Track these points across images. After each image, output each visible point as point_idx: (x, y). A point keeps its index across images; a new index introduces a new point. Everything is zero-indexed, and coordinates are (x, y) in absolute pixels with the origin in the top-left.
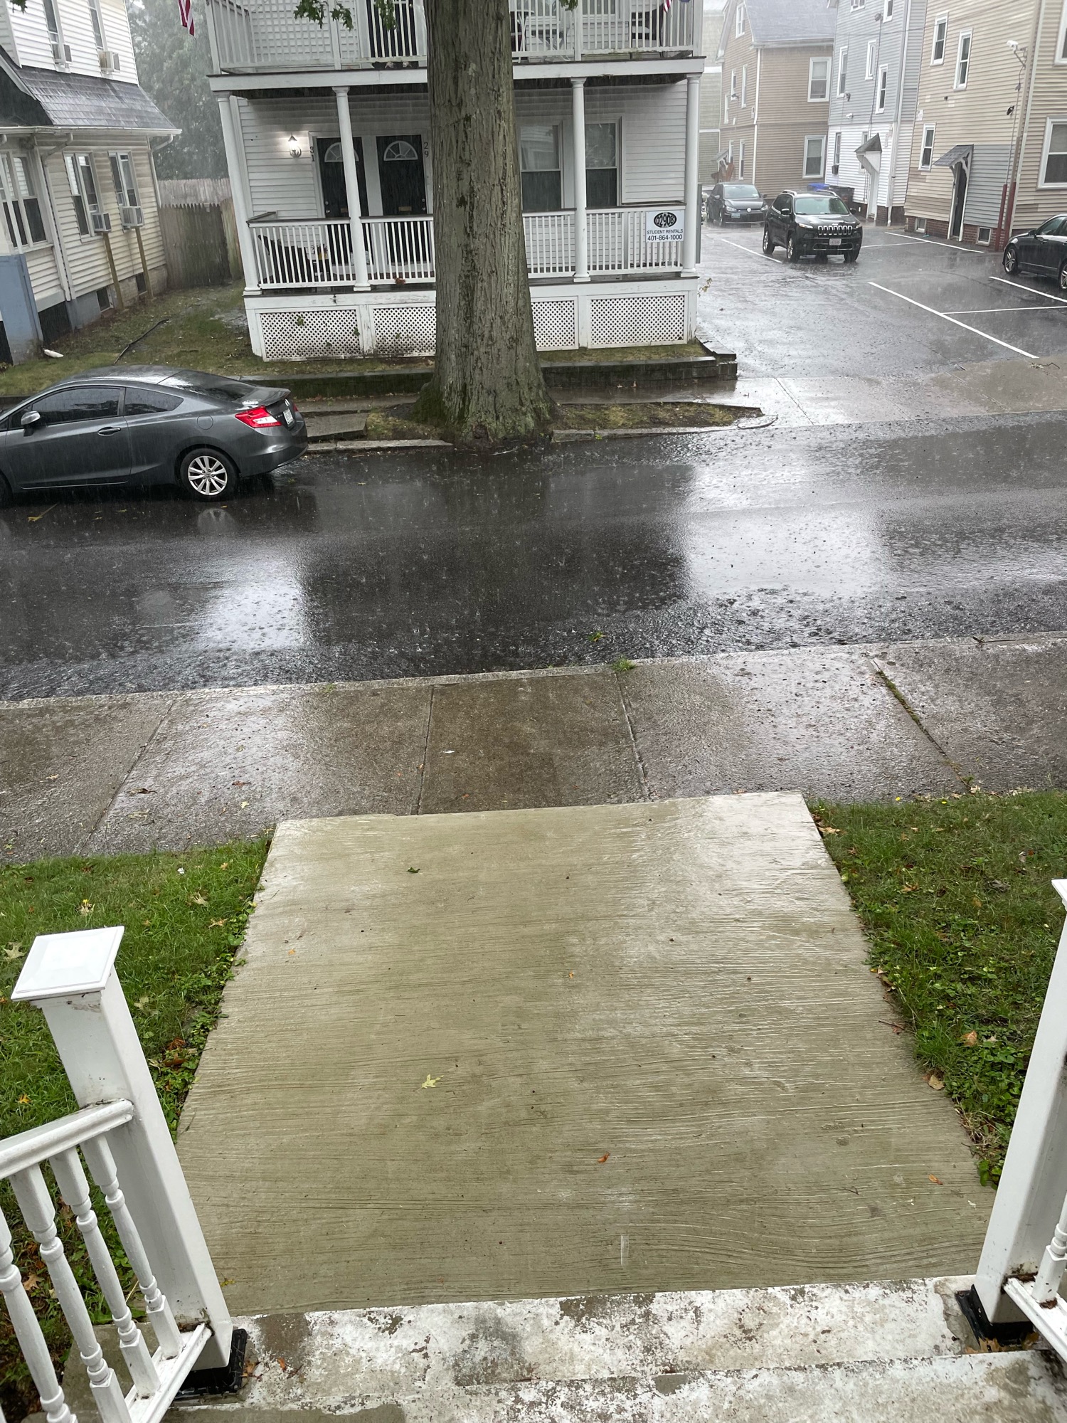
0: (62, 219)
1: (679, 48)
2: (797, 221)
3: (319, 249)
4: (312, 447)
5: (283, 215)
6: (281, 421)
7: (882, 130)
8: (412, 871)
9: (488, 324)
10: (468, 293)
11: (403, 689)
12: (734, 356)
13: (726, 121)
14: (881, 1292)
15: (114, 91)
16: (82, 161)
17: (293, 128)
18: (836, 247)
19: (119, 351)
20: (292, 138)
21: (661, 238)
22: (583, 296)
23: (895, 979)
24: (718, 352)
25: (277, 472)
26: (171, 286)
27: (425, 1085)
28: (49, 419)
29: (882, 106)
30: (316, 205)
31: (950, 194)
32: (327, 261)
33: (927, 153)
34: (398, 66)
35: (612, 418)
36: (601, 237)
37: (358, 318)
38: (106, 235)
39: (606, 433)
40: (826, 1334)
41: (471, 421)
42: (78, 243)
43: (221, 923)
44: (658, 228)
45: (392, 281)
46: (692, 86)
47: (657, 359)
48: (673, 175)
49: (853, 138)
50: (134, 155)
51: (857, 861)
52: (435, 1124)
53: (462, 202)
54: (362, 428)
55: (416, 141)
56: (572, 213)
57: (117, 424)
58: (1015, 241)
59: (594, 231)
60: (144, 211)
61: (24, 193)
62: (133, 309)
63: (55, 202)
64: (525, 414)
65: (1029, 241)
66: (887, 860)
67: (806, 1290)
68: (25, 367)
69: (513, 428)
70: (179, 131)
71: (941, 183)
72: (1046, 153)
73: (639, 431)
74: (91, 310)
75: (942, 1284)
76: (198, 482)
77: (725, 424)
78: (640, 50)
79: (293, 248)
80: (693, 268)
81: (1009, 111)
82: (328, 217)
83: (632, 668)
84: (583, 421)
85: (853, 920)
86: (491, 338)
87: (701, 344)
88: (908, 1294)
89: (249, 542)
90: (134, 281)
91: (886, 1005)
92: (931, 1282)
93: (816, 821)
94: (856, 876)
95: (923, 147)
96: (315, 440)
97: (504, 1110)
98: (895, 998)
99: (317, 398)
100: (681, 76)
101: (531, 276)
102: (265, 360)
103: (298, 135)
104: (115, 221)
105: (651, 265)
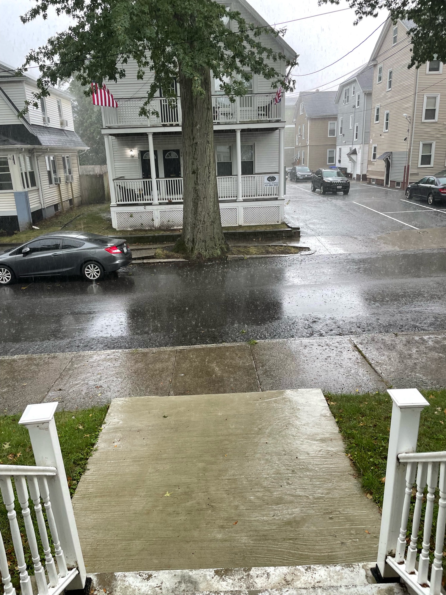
0: (42, 179)
1: (276, 119)
2: (324, 179)
3: (140, 190)
4: (134, 262)
5: (126, 178)
6: (122, 251)
7: (357, 147)
8: (165, 417)
9: (203, 216)
10: (196, 205)
11: (165, 351)
12: (299, 228)
13: (297, 144)
14: (341, 568)
15: (65, 134)
16: (52, 158)
17: (132, 147)
18: (340, 189)
19: (61, 227)
20: (131, 151)
21: (270, 185)
22: (240, 206)
23: (355, 457)
24: (293, 227)
25: (119, 270)
26: (82, 204)
27: (165, 495)
28: (33, 250)
29: (356, 138)
30: (140, 174)
31: (384, 169)
32: (143, 194)
33: (374, 155)
34: (171, 125)
35: (251, 251)
36: (247, 185)
37: (154, 214)
38: (59, 185)
39: (248, 256)
40: (319, 583)
41: (196, 252)
42: (49, 188)
43: (88, 436)
44: (269, 182)
45: (167, 201)
46: (281, 132)
47: (268, 229)
48: (275, 163)
49: (346, 150)
50: (72, 156)
51: (342, 414)
52: (169, 510)
53: (194, 172)
54: (153, 254)
55: (178, 151)
56: (236, 176)
57: (59, 252)
58: (410, 186)
59: (244, 183)
60: (74, 176)
61: (29, 169)
62: (67, 212)
63: (41, 173)
64: (217, 249)
65: (415, 186)
66: (354, 414)
67: (312, 567)
68: (24, 232)
69: (212, 254)
70: (89, 148)
71: (381, 166)
72: (420, 154)
73: (262, 256)
74: (52, 211)
75: (365, 565)
76: (89, 274)
77: (295, 253)
78: (261, 119)
79: (130, 189)
80: (282, 196)
81: (405, 139)
82: (144, 178)
83: (256, 343)
84: (240, 252)
85: (340, 436)
86: (204, 221)
87: (286, 224)
88: (352, 569)
89: (107, 296)
90: (68, 201)
91: (351, 468)
92: (361, 565)
93: (327, 400)
94: (341, 419)
95: (373, 153)
96: (135, 259)
97: (197, 505)
98: (354, 465)
99: (137, 244)
100: (276, 129)
101: (219, 199)
102: (117, 230)
103: (134, 149)
104: (63, 180)
105: (266, 195)
